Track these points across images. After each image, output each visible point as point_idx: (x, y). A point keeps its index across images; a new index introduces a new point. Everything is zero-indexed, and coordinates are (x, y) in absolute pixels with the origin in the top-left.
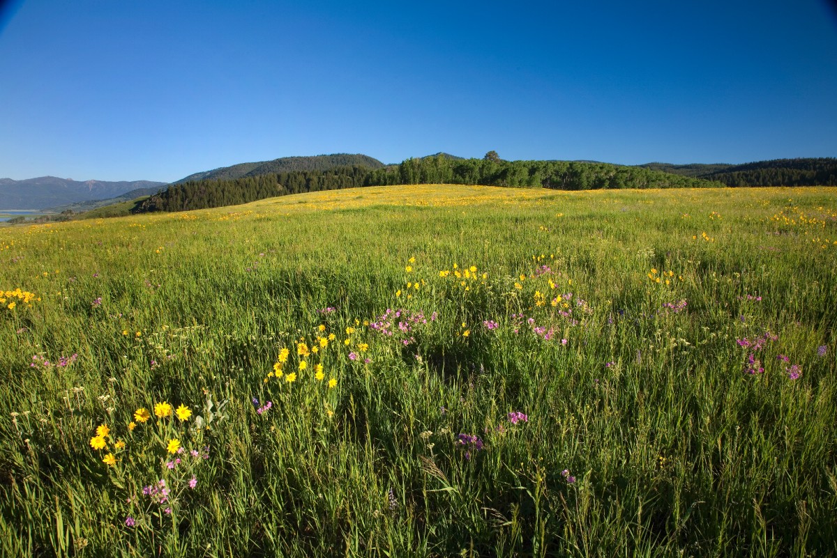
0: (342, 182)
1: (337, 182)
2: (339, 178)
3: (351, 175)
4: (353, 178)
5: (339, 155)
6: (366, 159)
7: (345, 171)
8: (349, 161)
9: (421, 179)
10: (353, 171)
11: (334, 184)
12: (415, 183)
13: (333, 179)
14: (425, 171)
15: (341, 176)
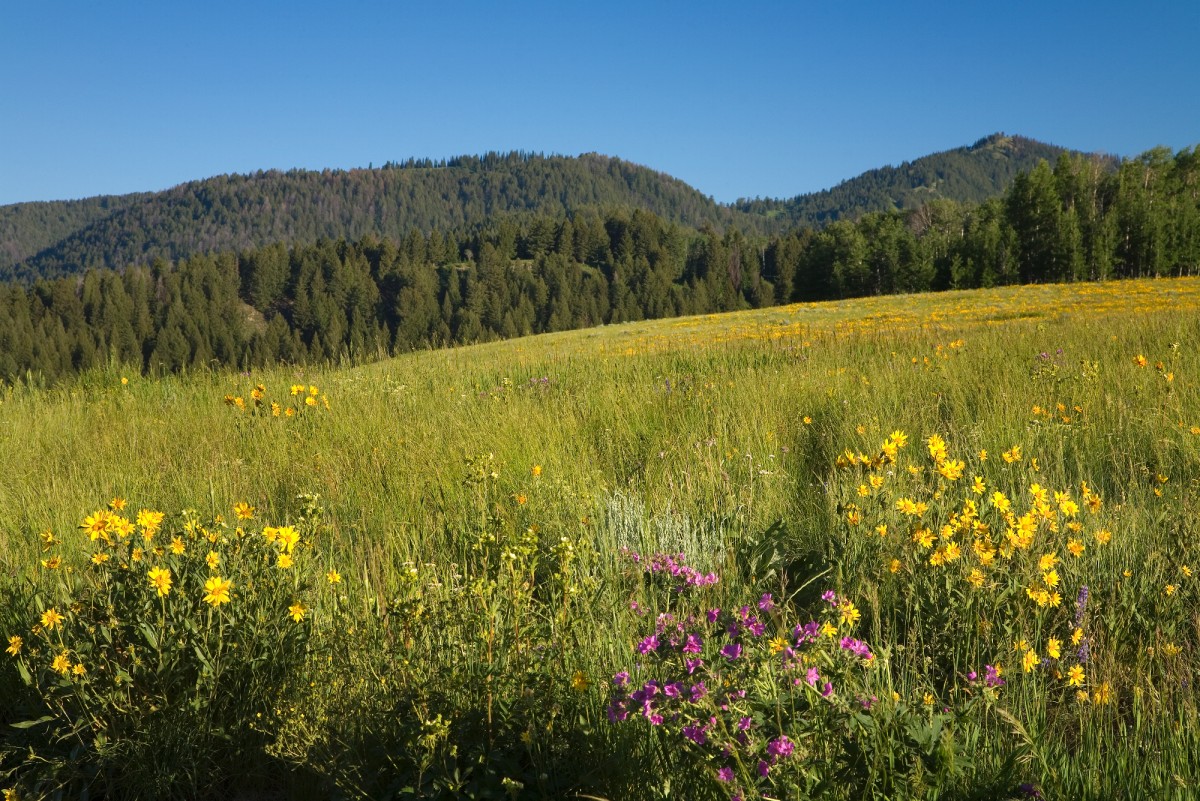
0: (554, 291)
1: (532, 292)
2: (541, 270)
3: (596, 258)
4: (608, 272)
5: (490, 160)
6: (628, 176)
7: (567, 239)
8: (542, 192)
9: (1119, 252)
10: (603, 236)
11: (515, 303)
12: (1091, 274)
13: (510, 276)
14: (1140, 216)
15: (550, 265)
